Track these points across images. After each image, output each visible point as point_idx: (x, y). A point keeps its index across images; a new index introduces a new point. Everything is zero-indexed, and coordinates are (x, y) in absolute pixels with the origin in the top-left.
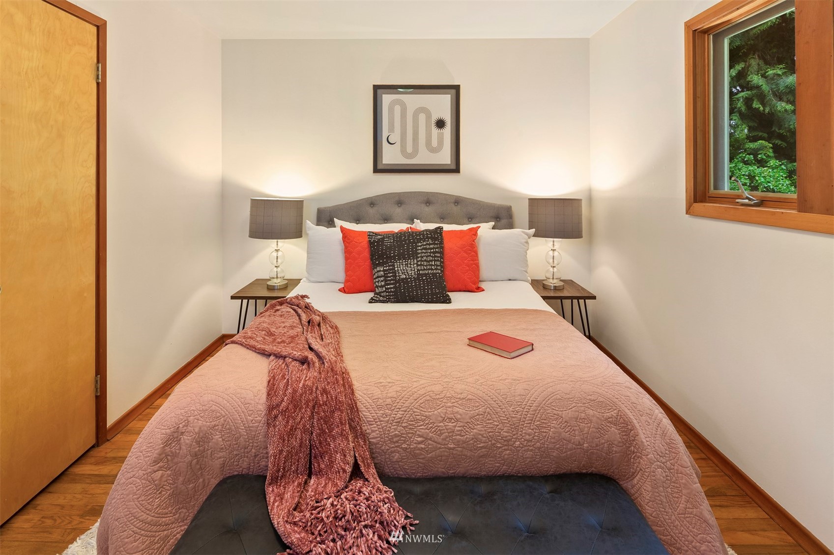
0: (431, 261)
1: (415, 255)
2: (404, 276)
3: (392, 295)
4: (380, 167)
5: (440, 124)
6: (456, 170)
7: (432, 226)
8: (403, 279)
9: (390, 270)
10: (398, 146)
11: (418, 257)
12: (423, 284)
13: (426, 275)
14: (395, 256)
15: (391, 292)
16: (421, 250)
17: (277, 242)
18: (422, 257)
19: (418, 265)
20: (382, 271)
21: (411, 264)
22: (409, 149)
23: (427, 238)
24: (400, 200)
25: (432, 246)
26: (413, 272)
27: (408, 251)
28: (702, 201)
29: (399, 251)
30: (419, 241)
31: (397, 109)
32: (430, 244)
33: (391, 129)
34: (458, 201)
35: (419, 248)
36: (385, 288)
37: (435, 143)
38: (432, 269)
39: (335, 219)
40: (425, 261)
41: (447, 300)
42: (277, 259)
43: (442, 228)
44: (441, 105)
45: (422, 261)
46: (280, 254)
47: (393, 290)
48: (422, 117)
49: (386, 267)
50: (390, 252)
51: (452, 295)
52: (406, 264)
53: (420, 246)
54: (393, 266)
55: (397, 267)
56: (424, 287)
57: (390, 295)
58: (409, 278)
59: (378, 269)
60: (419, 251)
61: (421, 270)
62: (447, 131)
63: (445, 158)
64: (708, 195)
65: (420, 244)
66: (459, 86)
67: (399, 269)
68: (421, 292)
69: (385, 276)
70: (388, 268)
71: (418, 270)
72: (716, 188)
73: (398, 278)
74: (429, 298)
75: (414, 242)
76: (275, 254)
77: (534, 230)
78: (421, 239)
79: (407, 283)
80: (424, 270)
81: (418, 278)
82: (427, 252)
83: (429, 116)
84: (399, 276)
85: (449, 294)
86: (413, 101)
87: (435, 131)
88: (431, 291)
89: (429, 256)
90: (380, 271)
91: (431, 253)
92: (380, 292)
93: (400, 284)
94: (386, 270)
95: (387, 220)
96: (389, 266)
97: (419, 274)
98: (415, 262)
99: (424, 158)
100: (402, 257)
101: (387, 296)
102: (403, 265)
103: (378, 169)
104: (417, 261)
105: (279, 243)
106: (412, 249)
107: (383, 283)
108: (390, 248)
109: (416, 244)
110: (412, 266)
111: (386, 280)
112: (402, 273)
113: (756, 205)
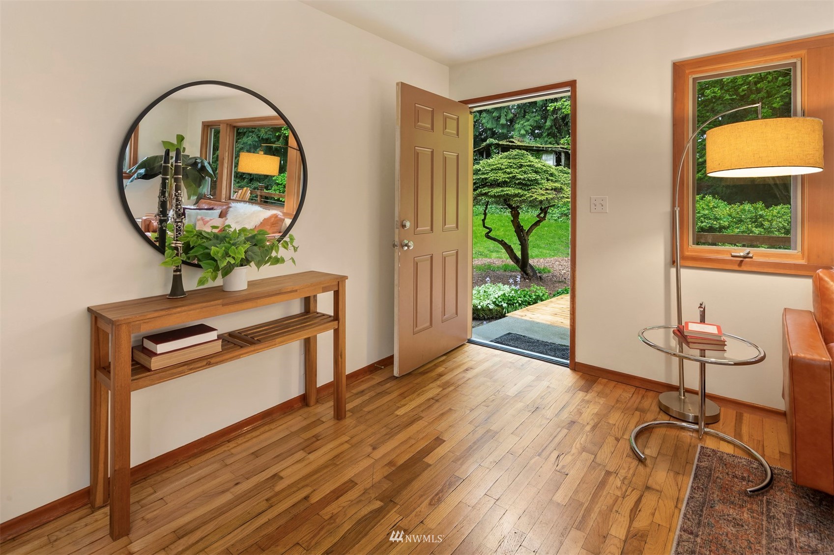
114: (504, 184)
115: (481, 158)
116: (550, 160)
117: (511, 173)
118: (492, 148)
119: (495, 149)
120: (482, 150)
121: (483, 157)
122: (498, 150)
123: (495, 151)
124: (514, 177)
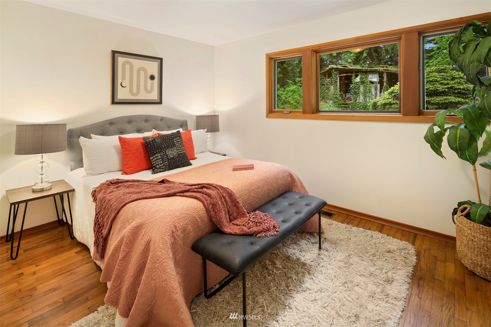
0: (181, 147)
1: (174, 145)
2: (172, 156)
3: (167, 167)
4: (116, 101)
5: (152, 78)
6: (160, 103)
7: (175, 131)
8: (172, 158)
9: (164, 154)
10: (127, 88)
11: (176, 146)
12: (181, 158)
13: (181, 154)
14: (165, 147)
15: (167, 165)
16: (176, 142)
17: (42, 156)
18: (178, 146)
19: (177, 150)
20: (160, 156)
21: (174, 150)
22: (135, 91)
23: (177, 136)
24: (130, 120)
25: (180, 140)
26: (176, 153)
27: (170, 144)
28: (271, 113)
29: (166, 144)
30: (174, 138)
31: (128, 67)
32: (179, 139)
33: (124, 78)
34: (162, 119)
35: (175, 142)
36: (163, 164)
37: (149, 88)
38: (183, 151)
39: (91, 134)
40: (180, 147)
41: (190, 164)
42: (42, 168)
43: (180, 131)
44: (153, 67)
45: (178, 148)
46: (44, 165)
47: (167, 164)
48: (142, 73)
49: (162, 153)
50: (162, 145)
51: (191, 161)
52: (171, 150)
53: (175, 141)
54: (166, 152)
55: (168, 152)
56: (182, 160)
57: (166, 167)
58: (175, 157)
59: (156, 155)
60: (176, 143)
61: (179, 152)
62: (156, 81)
63: (154, 96)
64: (272, 111)
65: (175, 140)
66: (162, 58)
67: (169, 153)
68: (180, 162)
69: (162, 158)
70: (162, 154)
71: (178, 152)
72: (274, 109)
73: (169, 157)
74: (184, 165)
75: (171, 139)
76: (40, 165)
77: (206, 129)
78: (174, 137)
79: (174, 159)
80: (180, 151)
81: (179, 156)
82: (179, 143)
83: (146, 72)
84: (170, 157)
85: (190, 161)
86: (137, 63)
87: (149, 81)
88: (185, 161)
89: (180, 145)
90: (158, 156)
91: (180, 143)
92: (160, 167)
93: (171, 161)
94: (162, 155)
95: (122, 133)
96: (163, 153)
97: (178, 154)
98: (176, 149)
99: (143, 96)
100: (168, 147)
101: (165, 168)
102: (170, 151)
103: (114, 102)
104: (176, 148)
105: (43, 157)
106: (172, 142)
107: (161, 162)
108: (161, 143)
109: (173, 140)
110: (174, 151)
111: (163, 160)
112: (171, 155)
113: (290, 113)
114: (443, 93)
115: (325, 77)
116: (374, 78)
117: (448, 84)
118: (333, 71)
119: (335, 71)
120: (325, 73)
121: (326, 77)
122: (337, 72)
123: (335, 73)
124: (451, 88)
